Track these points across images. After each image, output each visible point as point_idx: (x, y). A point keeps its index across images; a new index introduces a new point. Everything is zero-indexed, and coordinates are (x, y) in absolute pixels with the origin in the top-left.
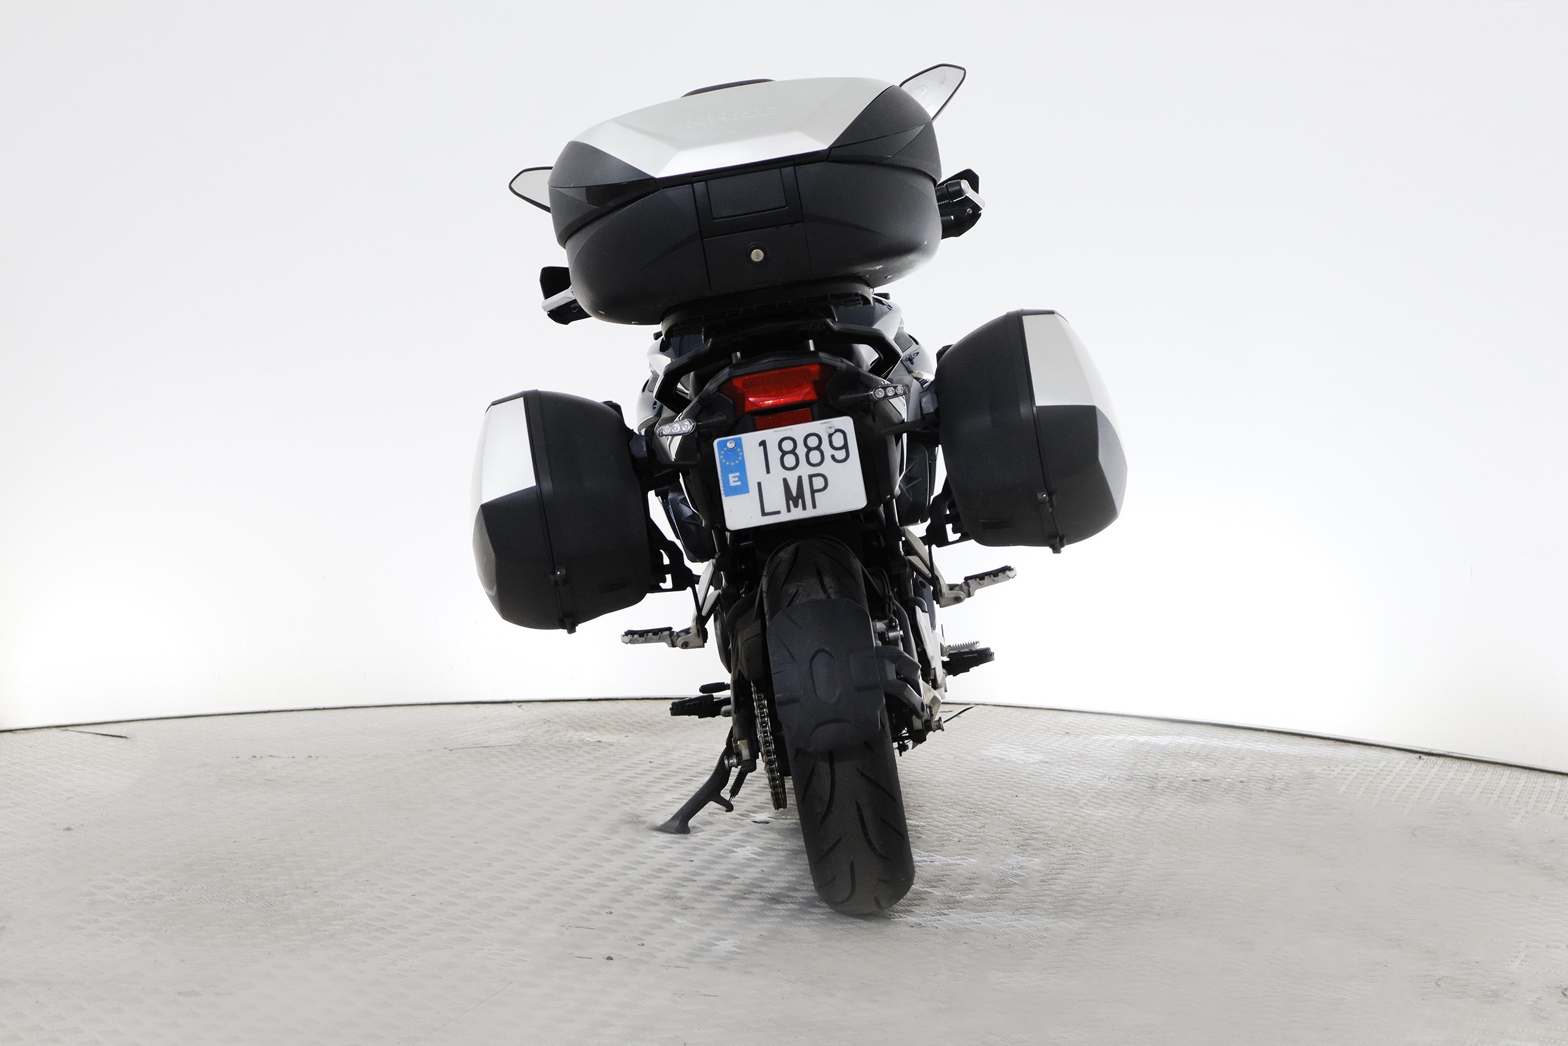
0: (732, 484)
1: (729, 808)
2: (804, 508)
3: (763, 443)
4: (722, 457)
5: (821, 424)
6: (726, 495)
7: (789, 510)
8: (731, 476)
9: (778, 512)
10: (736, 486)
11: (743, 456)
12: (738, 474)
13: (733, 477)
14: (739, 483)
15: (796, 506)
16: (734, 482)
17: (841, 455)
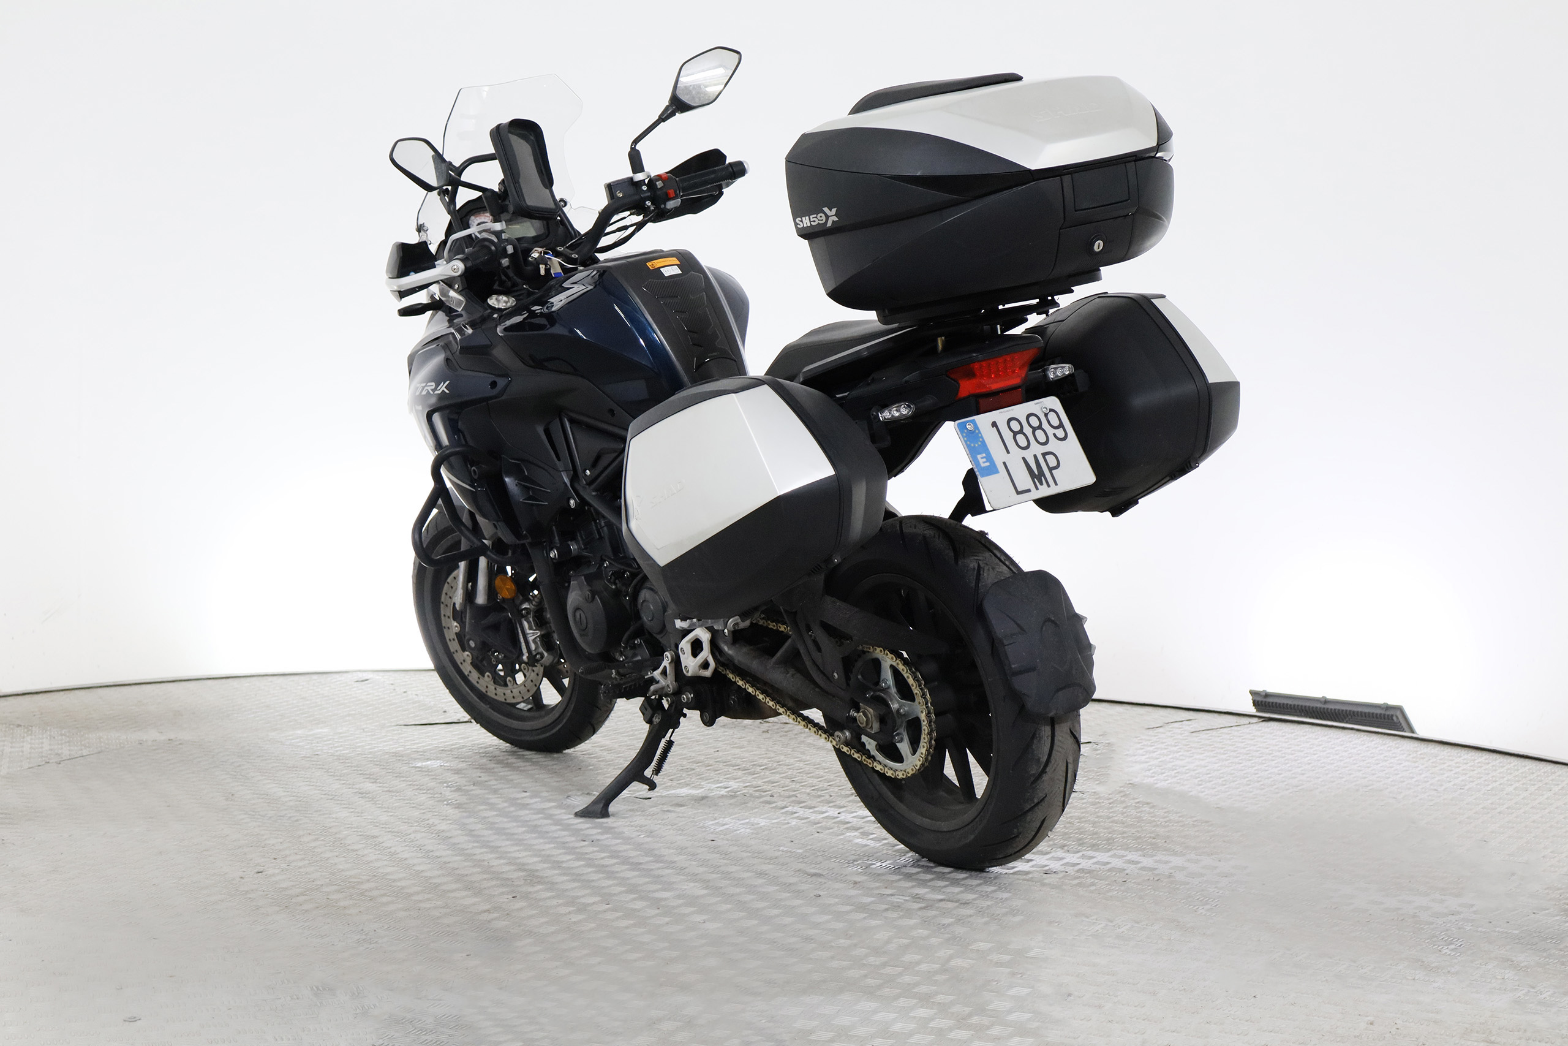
0: (983, 465)
1: (652, 786)
2: (1049, 486)
3: (994, 424)
4: (965, 439)
5: (1036, 404)
6: (982, 476)
7: (1037, 489)
8: (979, 457)
9: (1029, 491)
10: (986, 467)
11: (982, 437)
12: (984, 455)
13: (982, 458)
14: (988, 464)
15: (1041, 484)
16: (984, 462)
17: (1060, 433)
